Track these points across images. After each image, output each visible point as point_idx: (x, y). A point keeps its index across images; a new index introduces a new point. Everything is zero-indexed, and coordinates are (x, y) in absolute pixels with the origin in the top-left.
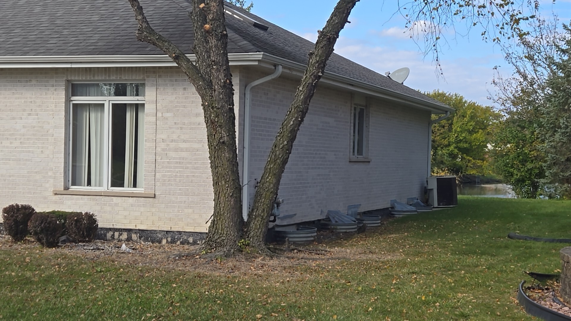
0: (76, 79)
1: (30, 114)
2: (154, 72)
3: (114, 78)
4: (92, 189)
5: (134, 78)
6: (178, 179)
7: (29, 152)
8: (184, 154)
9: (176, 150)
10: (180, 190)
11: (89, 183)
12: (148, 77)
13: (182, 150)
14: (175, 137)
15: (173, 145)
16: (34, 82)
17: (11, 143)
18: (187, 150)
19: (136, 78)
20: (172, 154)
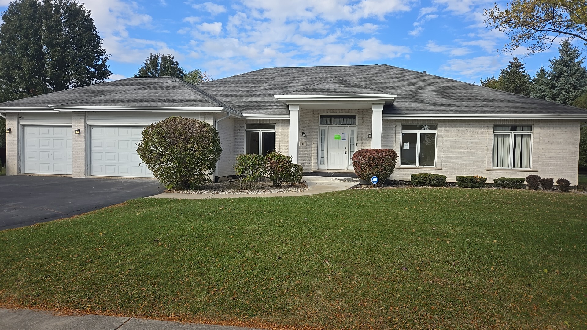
0: (498, 123)
1: (475, 138)
2: (539, 121)
3: (519, 123)
4: (504, 168)
5: (529, 123)
6: (550, 165)
7: (474, 153)
8: (552, 154)
9: (549, 153)
10: (550, 168)
11: (497, 166)
12: (536, 123)
13: (552, 153)
14: (548, 147)
15: (547, 151)
16: (477, 125)
17: (465, 150)
18: (554, 152)
19: (529, 124)
20: (547, 154)
